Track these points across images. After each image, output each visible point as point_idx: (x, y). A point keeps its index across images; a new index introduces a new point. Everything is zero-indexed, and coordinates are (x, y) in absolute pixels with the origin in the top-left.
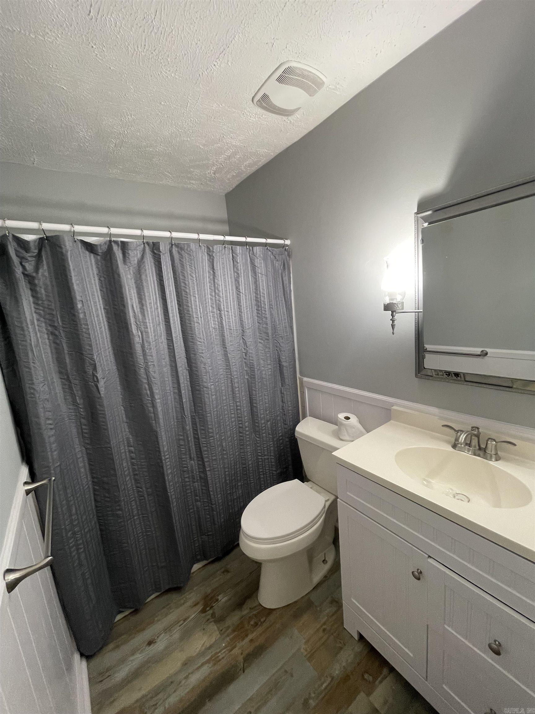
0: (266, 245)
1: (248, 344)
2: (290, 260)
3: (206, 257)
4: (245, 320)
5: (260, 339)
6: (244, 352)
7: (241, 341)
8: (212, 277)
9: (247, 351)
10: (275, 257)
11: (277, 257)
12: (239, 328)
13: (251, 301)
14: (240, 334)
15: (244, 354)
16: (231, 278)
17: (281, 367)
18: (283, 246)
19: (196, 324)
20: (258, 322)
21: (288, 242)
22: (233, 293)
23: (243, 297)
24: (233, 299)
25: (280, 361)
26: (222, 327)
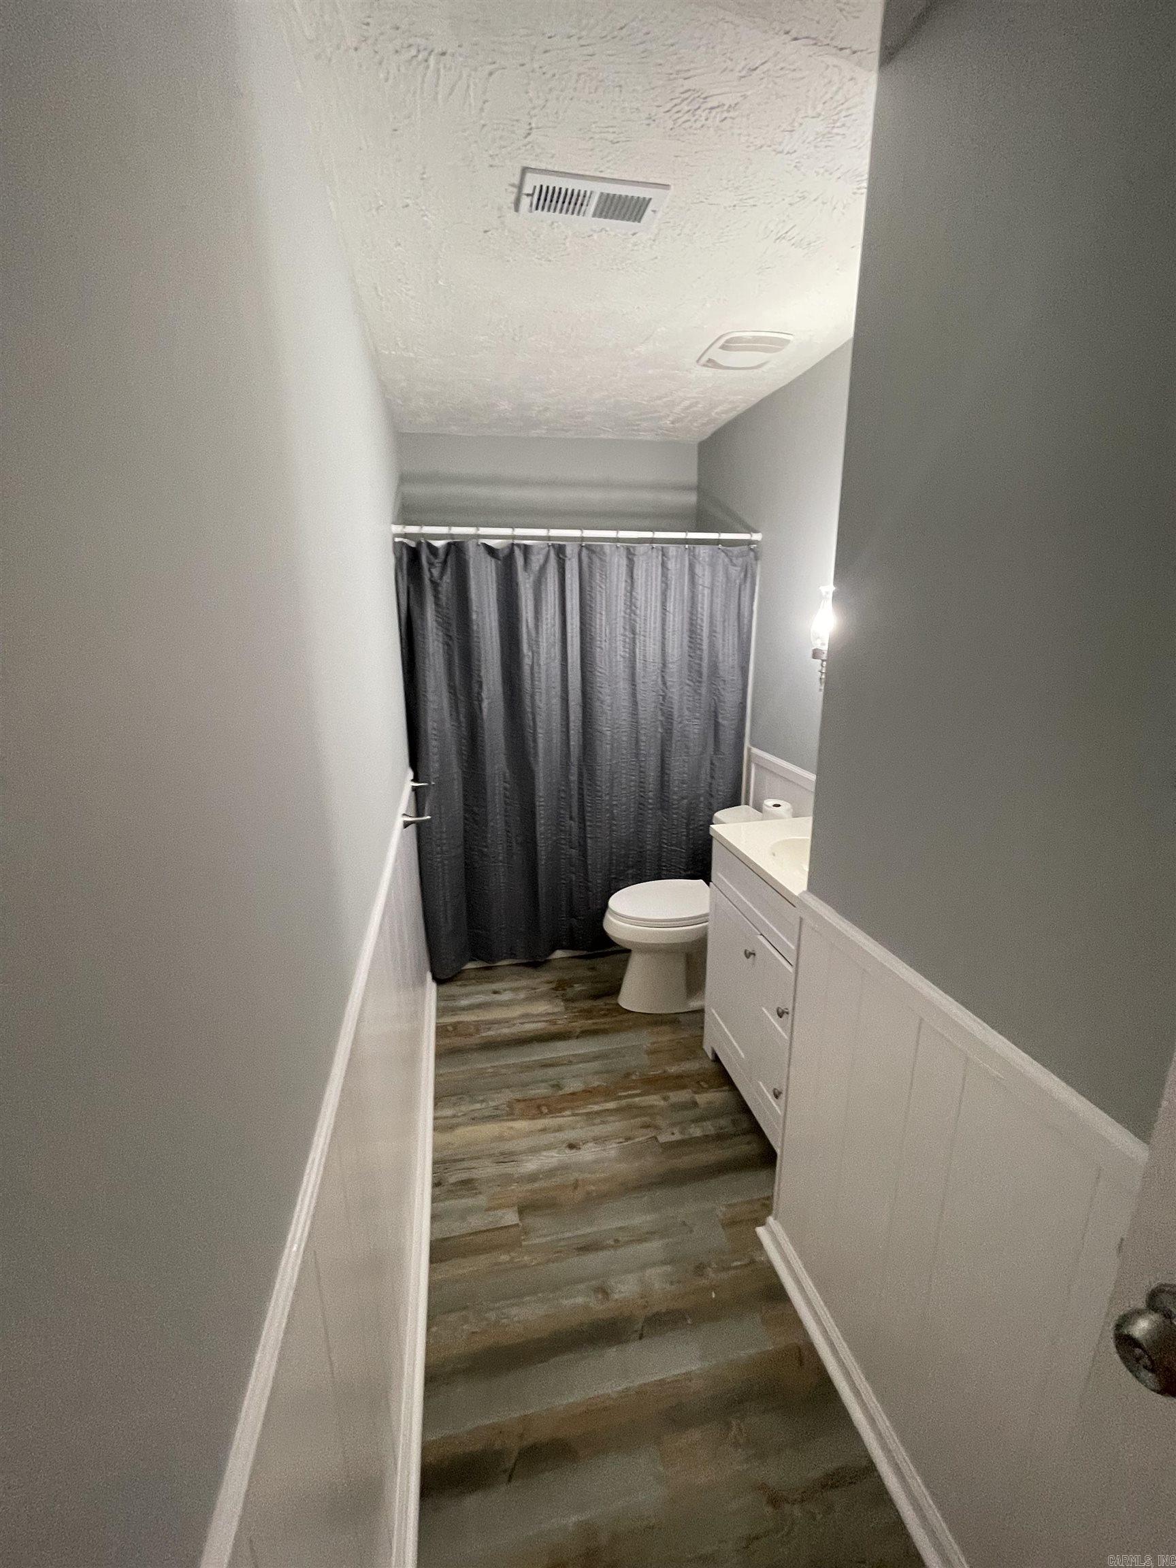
0: (718, 542)
1: (669, 684)
2: (756, 564)
3: (624, 562)
4: (669, 650)
5: (689, 679)
6: (661, 695)
7: (659, 680)
8: (629, 588)
9: (666, 695)
10: (731, 560)
11: (734, 561)
12: (658, 660)
13: (683, 624)
14: (658, 668)
15: (661, 697)
16: (656, 590)
17: (717, 725)
18: (750, 542)
19: (598, 650)
20: (690, 656)
21: (757, 537)
22: (655, 611)
23: (670, 617)
24: (655, 618)
25: (716, 717)
26: (634, 657)
